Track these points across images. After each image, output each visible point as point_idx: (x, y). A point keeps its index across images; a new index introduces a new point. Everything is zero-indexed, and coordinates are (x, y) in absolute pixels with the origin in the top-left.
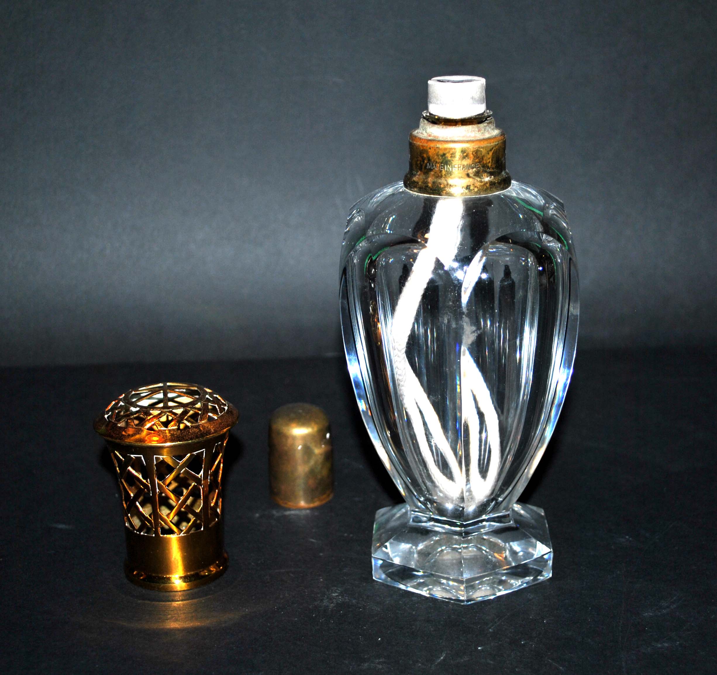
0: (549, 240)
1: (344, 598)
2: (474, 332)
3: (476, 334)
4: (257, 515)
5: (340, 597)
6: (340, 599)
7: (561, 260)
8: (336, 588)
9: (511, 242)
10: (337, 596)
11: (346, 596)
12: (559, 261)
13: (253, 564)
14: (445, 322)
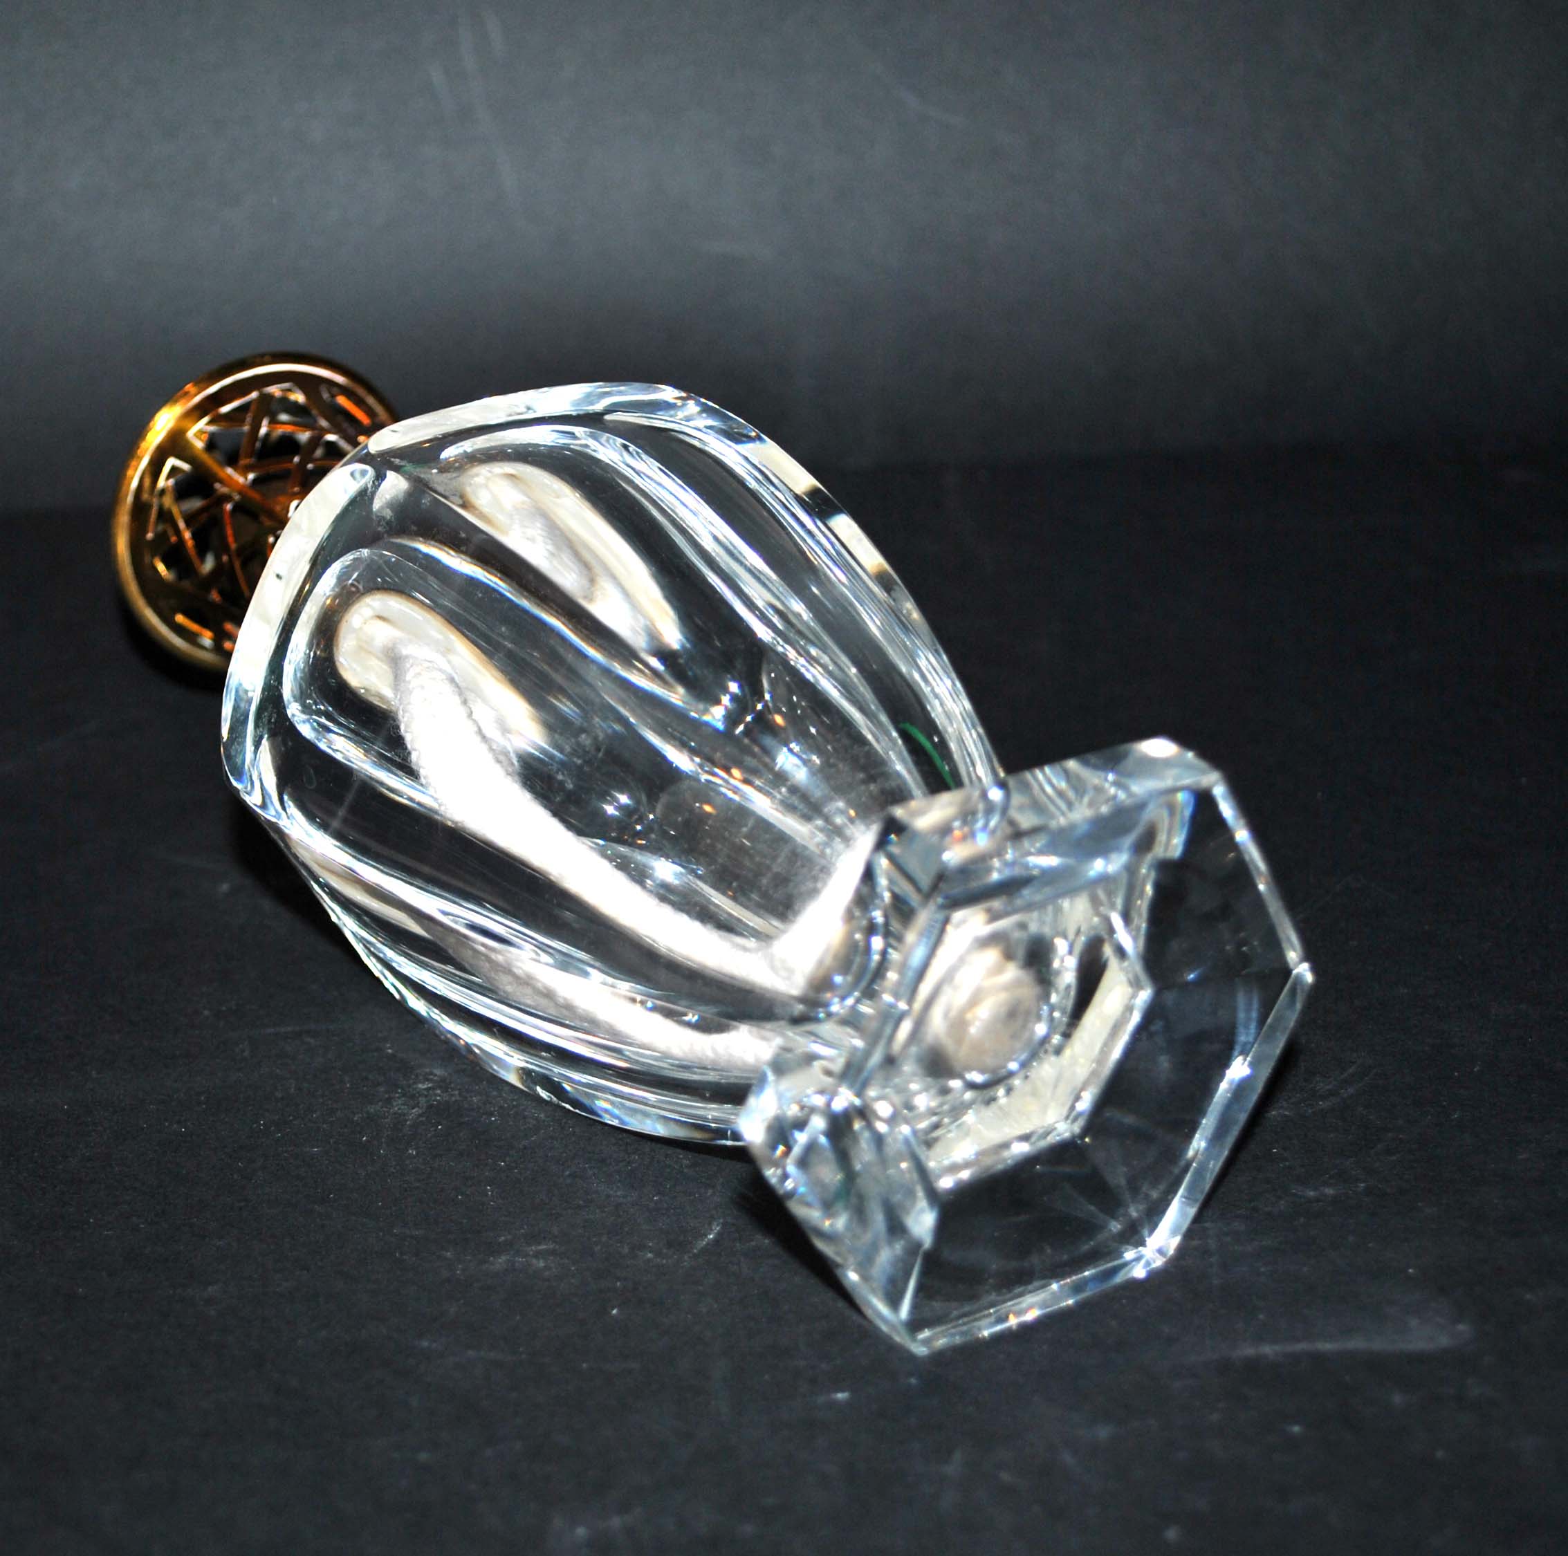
5: (438, 1091)
6: (438, 1094)
10: (428, 1089)
13: (206, 1011)
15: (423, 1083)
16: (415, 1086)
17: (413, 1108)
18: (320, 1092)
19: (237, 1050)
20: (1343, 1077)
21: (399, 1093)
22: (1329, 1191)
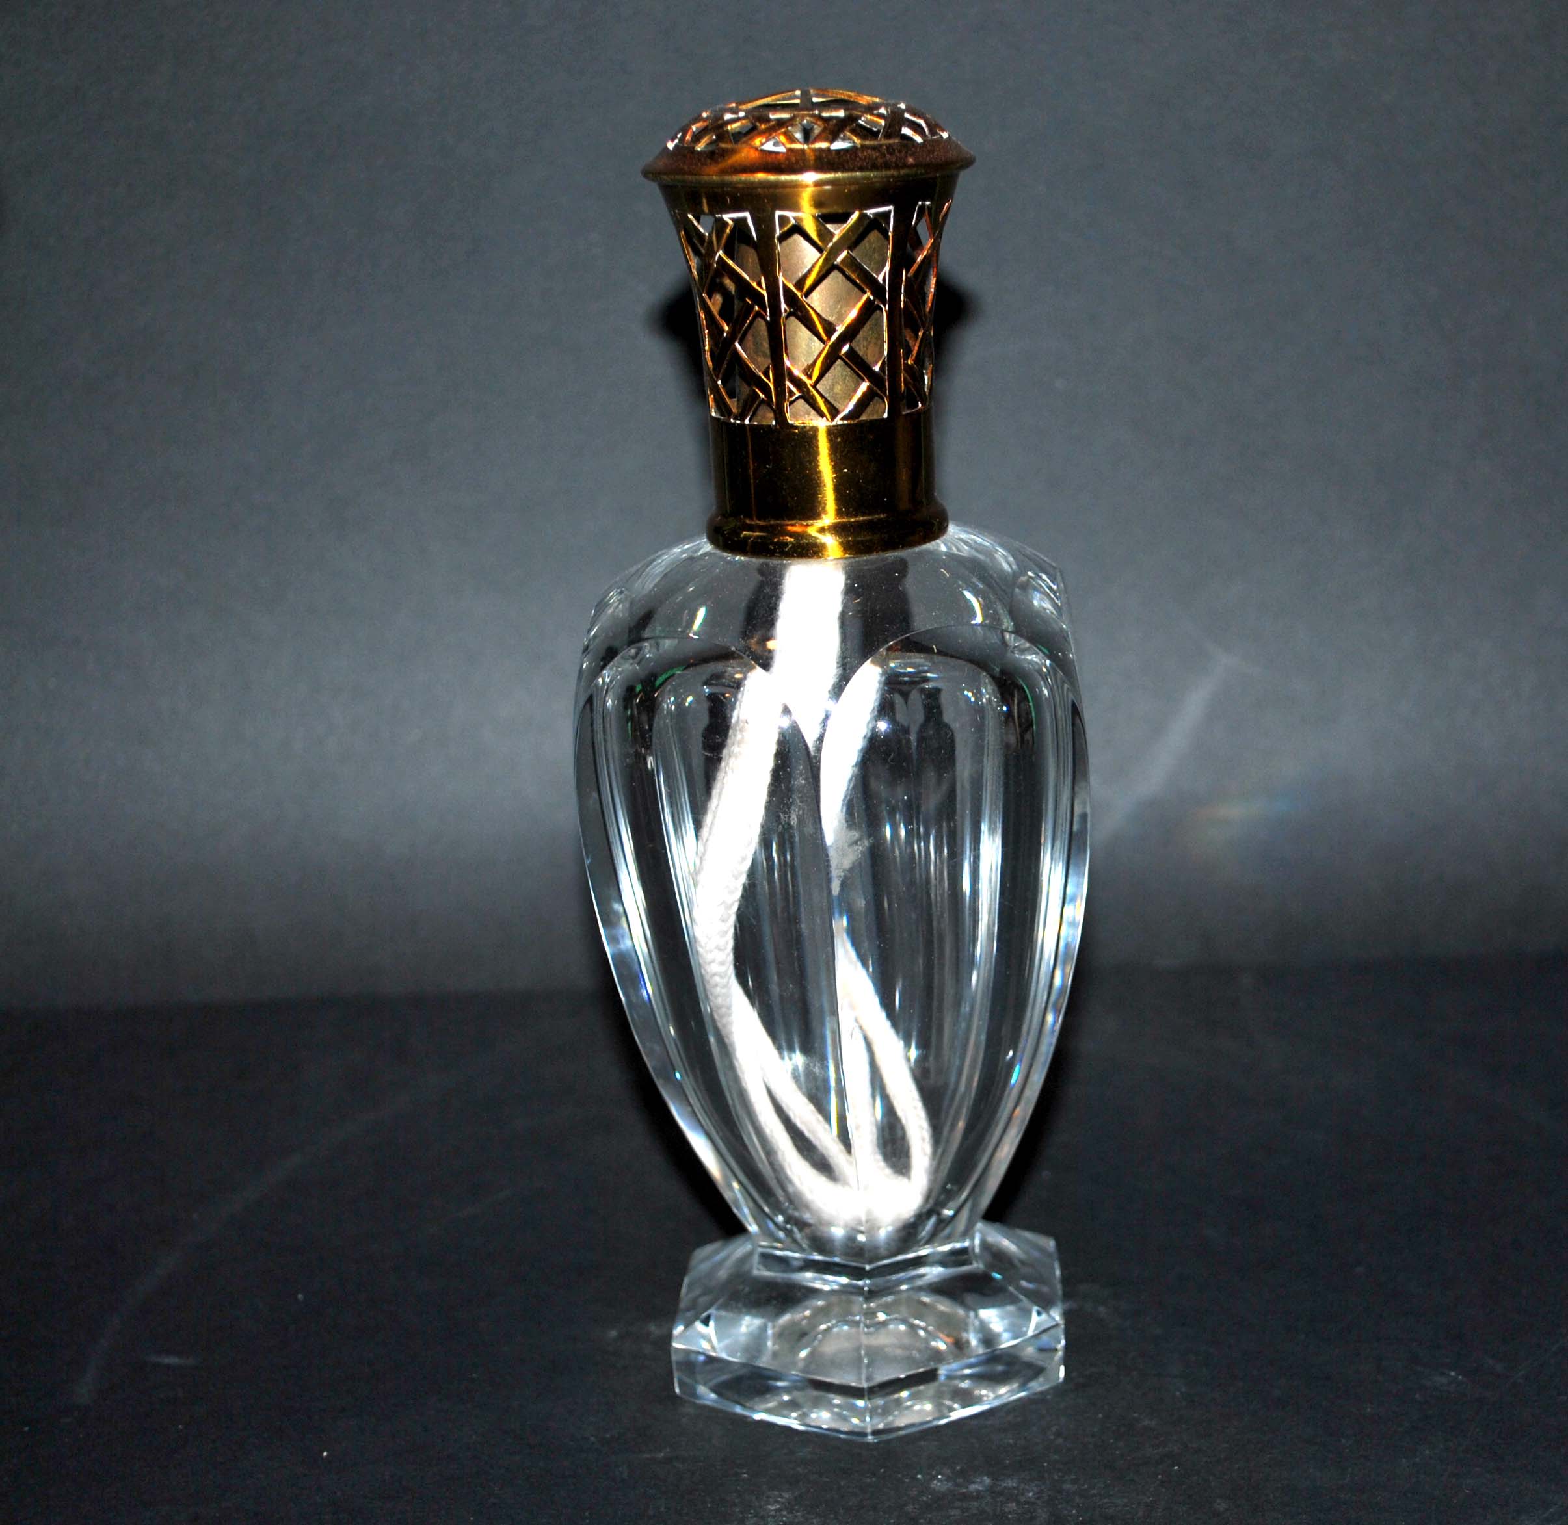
0: (1022, 647)
1: (793, 1513)
2: (856, 843)
3: (860, 848)
4: (613, 1333)
5: (785, 1513)
6: (785, 1516)
7: (1051, 690)
8: (776, 1493)
9: (935, 651)
10: (776, 1510)
11: (797, 1511)
12: (1046, 692)
13: (593, 1439)
14: (792, 823)
15: (772, 1505)
16: (765, 1507)
18: (685, 1511)
19: (617, 1472)
20: (1545, 1515)
21: (751, 1513)
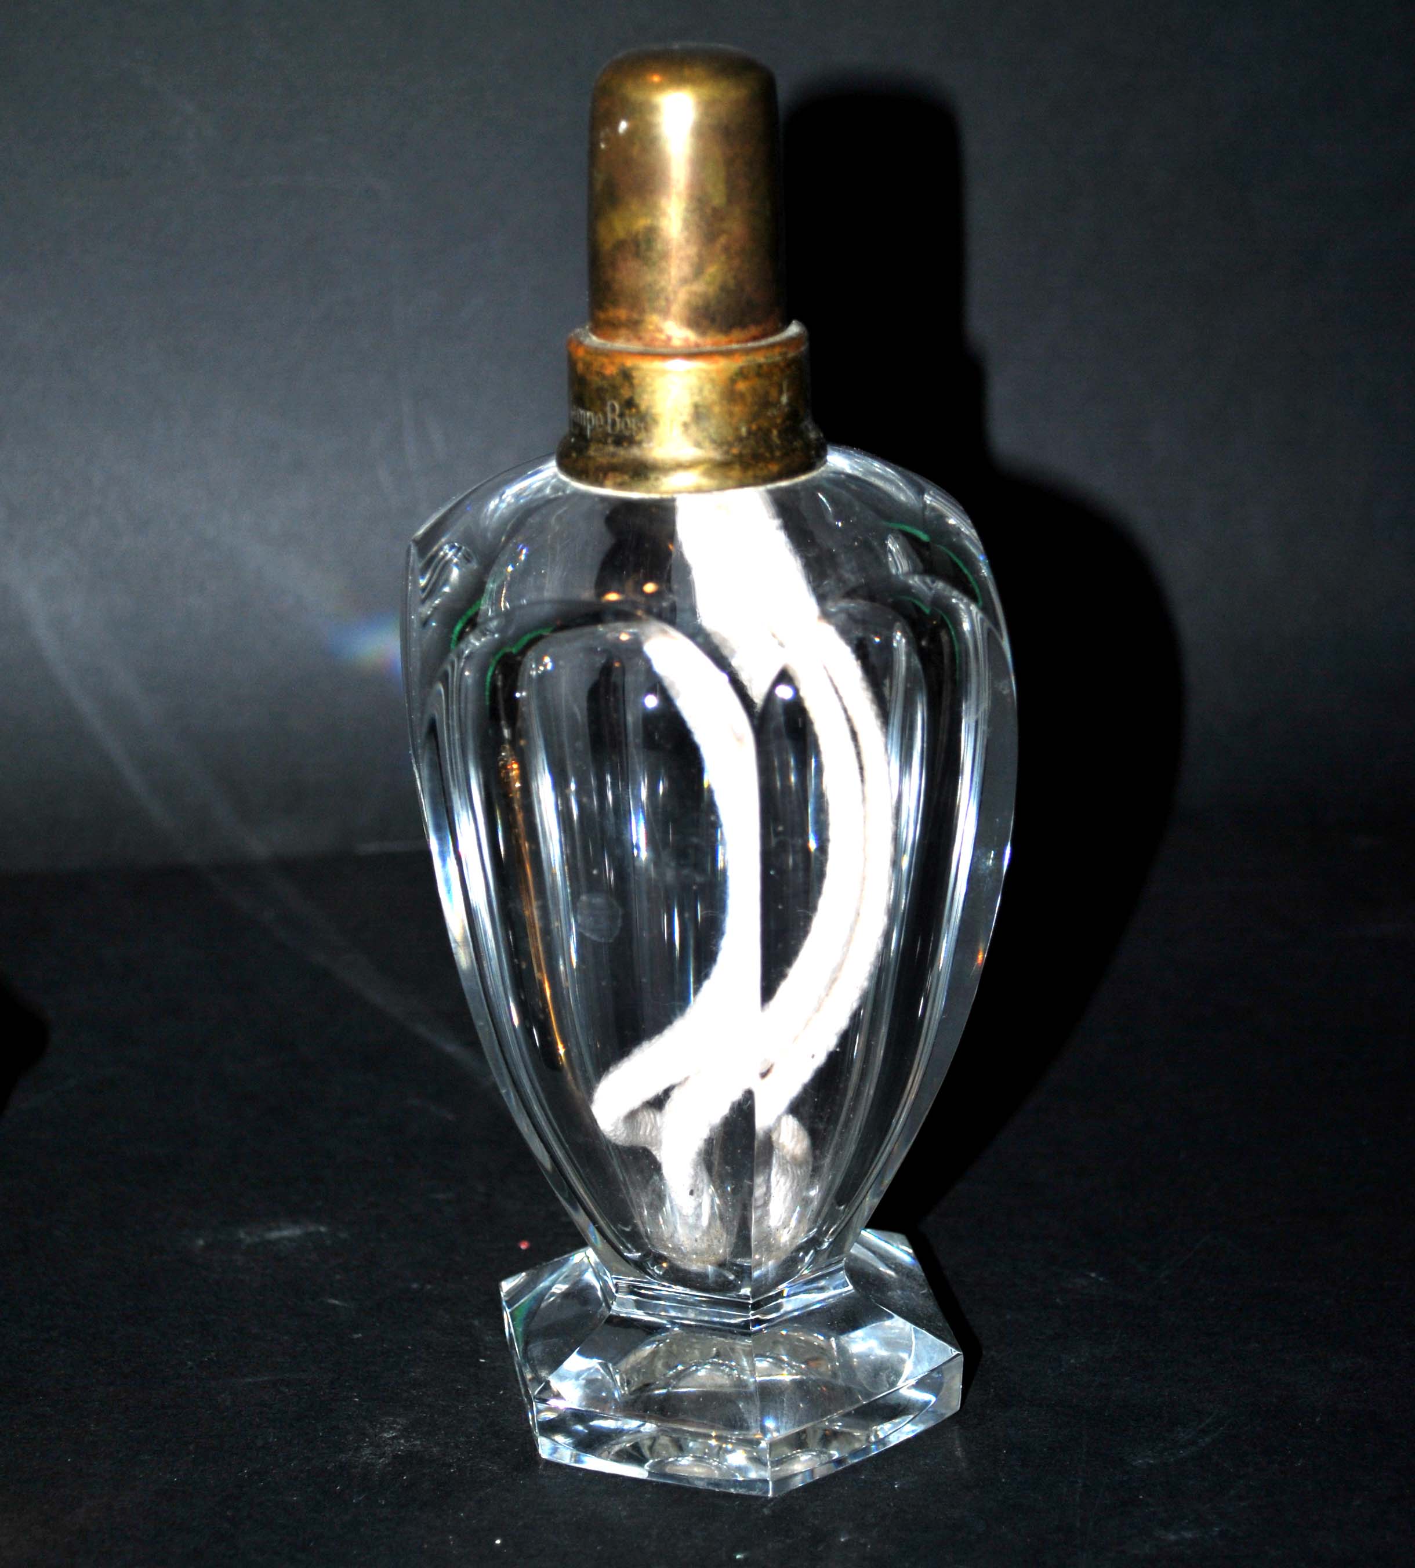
1: (411, 1441)
4: (200, 1242)
5: (402, 1441)
6: (402, 1444)
8: (391, 1418)
10: (393, 1438)
11: (415, 1438)
13: (190, 1362)
15: (388, 1433)
16: (380, 1436)
17: (380, 1458)
18: (296, 1441)
19: (220, 1400)
21: (366, 1442)
22: (1188, 1535)
